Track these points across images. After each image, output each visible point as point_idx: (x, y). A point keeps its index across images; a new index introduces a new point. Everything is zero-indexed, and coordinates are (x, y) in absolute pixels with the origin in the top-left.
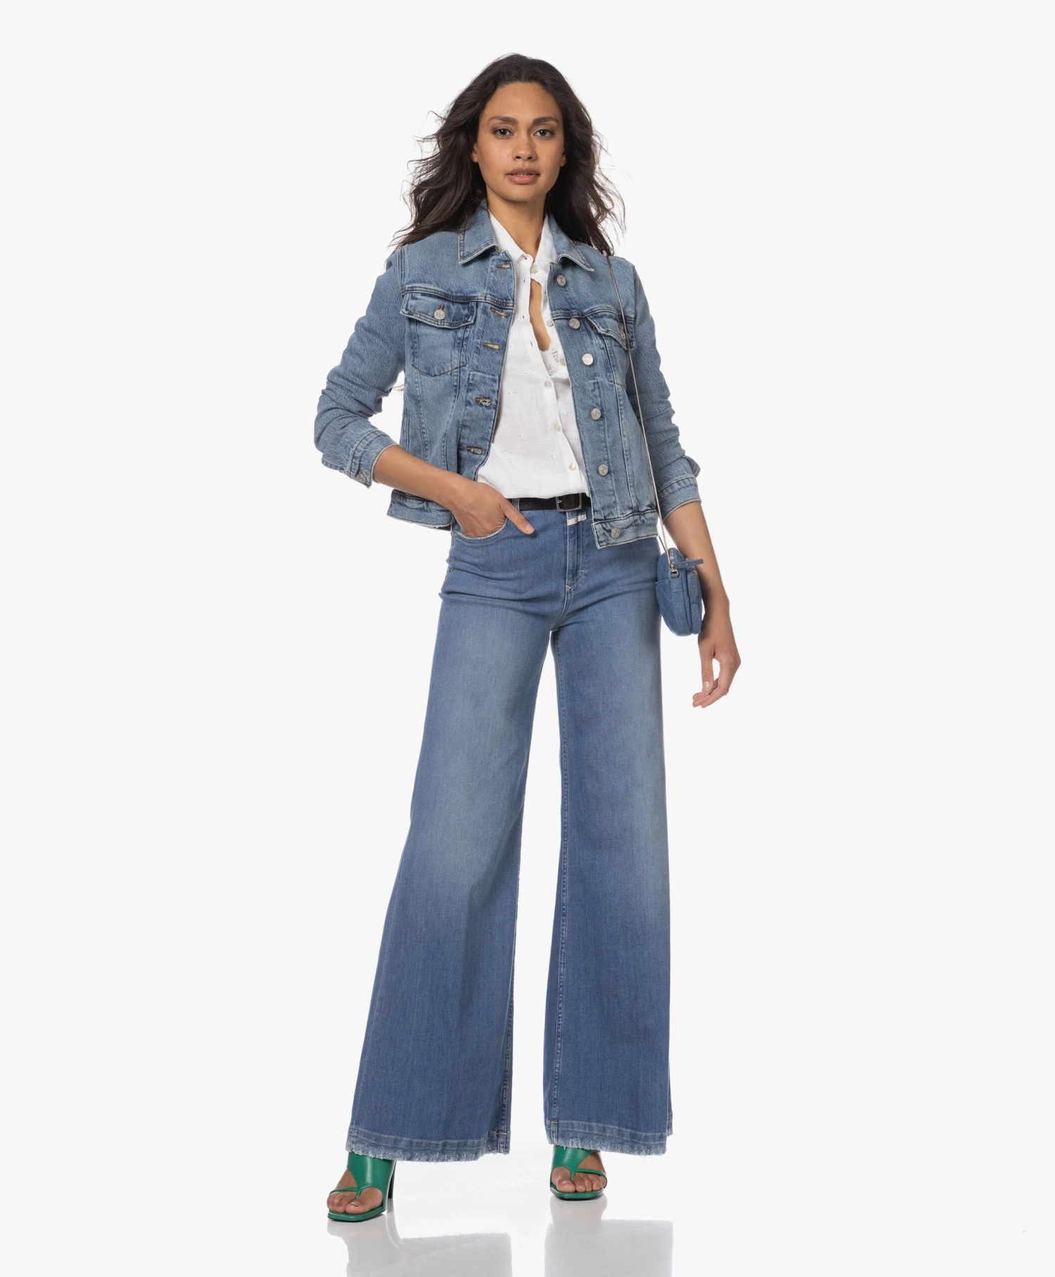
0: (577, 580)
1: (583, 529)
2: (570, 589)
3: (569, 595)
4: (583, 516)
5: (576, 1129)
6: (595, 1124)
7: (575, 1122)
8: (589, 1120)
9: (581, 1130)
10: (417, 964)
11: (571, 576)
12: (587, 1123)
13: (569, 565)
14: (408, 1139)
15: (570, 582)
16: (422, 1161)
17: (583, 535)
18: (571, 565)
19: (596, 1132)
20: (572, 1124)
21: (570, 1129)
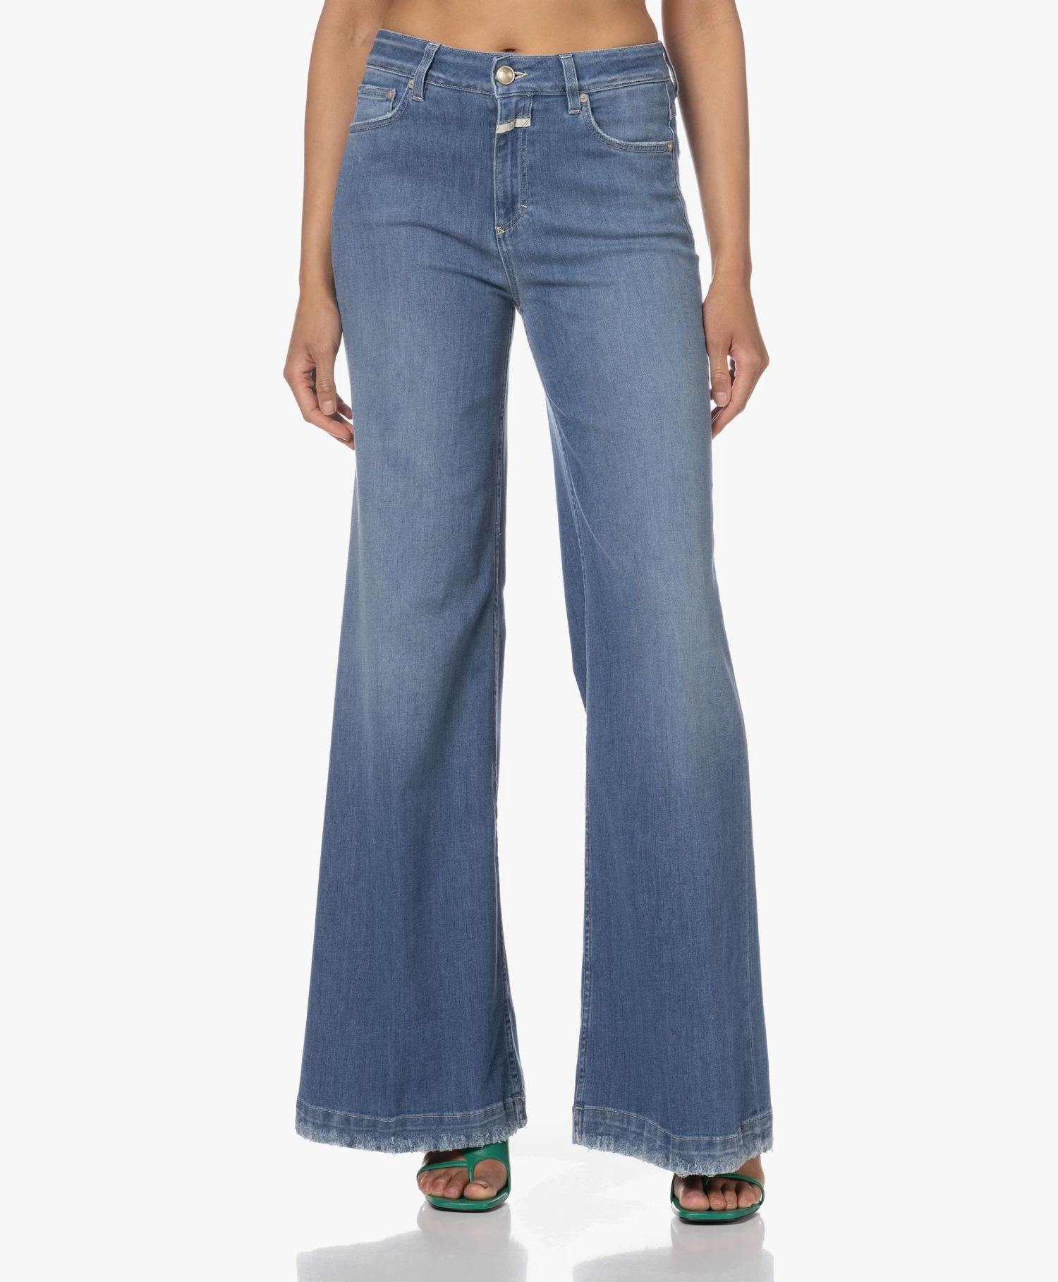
0: (516, 220)
1: (524, 140)
2: (504, 234)
3: (503, 244)
4: (524, 120)
5: (608, 1121)
6: (633, 1115)
7: (608, 1109)
8: (628, 1108)
9: (617, 1124)
10: (348, 839)
11: (502, 212)
12: (626, 1113)
13: (498, 193)
14: (343, 1113)
15: (501, 221)
16: (369, 1149)
17: (524, 150)
18: (501, 194)
19: (633, 1129)
20: (604, 1113)
21: (599, 1120)
